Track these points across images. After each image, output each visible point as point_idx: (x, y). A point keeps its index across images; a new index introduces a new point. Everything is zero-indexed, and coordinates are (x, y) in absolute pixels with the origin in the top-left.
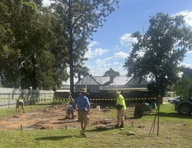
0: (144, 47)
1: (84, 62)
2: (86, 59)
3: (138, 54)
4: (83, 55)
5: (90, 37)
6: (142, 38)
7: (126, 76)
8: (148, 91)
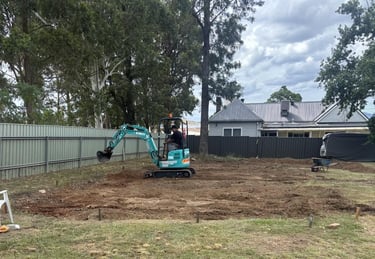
0: (366, 35)
1: (232, 70)
2: (237, 66)
3: (351, 51)
4: (230, 56)
5: (250, 14)
6: (363, 14)
7: (323, 101)
8: (368, 133)
